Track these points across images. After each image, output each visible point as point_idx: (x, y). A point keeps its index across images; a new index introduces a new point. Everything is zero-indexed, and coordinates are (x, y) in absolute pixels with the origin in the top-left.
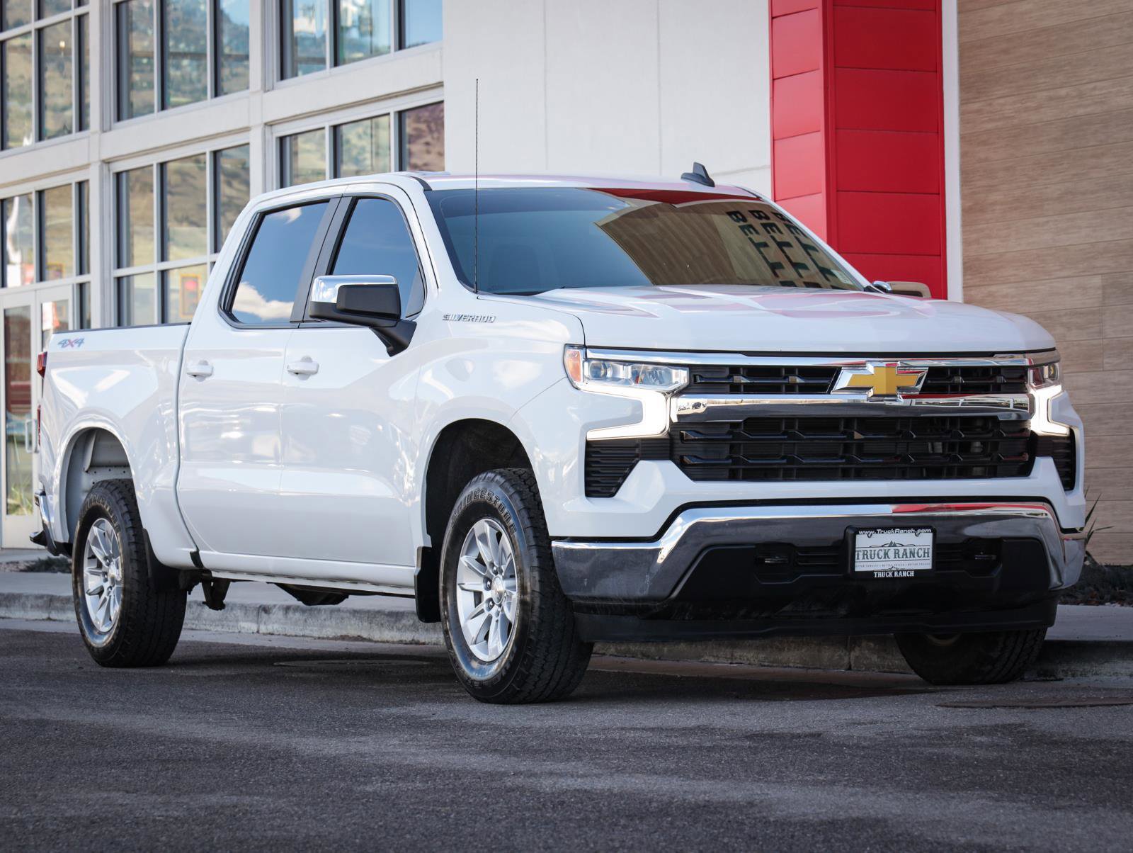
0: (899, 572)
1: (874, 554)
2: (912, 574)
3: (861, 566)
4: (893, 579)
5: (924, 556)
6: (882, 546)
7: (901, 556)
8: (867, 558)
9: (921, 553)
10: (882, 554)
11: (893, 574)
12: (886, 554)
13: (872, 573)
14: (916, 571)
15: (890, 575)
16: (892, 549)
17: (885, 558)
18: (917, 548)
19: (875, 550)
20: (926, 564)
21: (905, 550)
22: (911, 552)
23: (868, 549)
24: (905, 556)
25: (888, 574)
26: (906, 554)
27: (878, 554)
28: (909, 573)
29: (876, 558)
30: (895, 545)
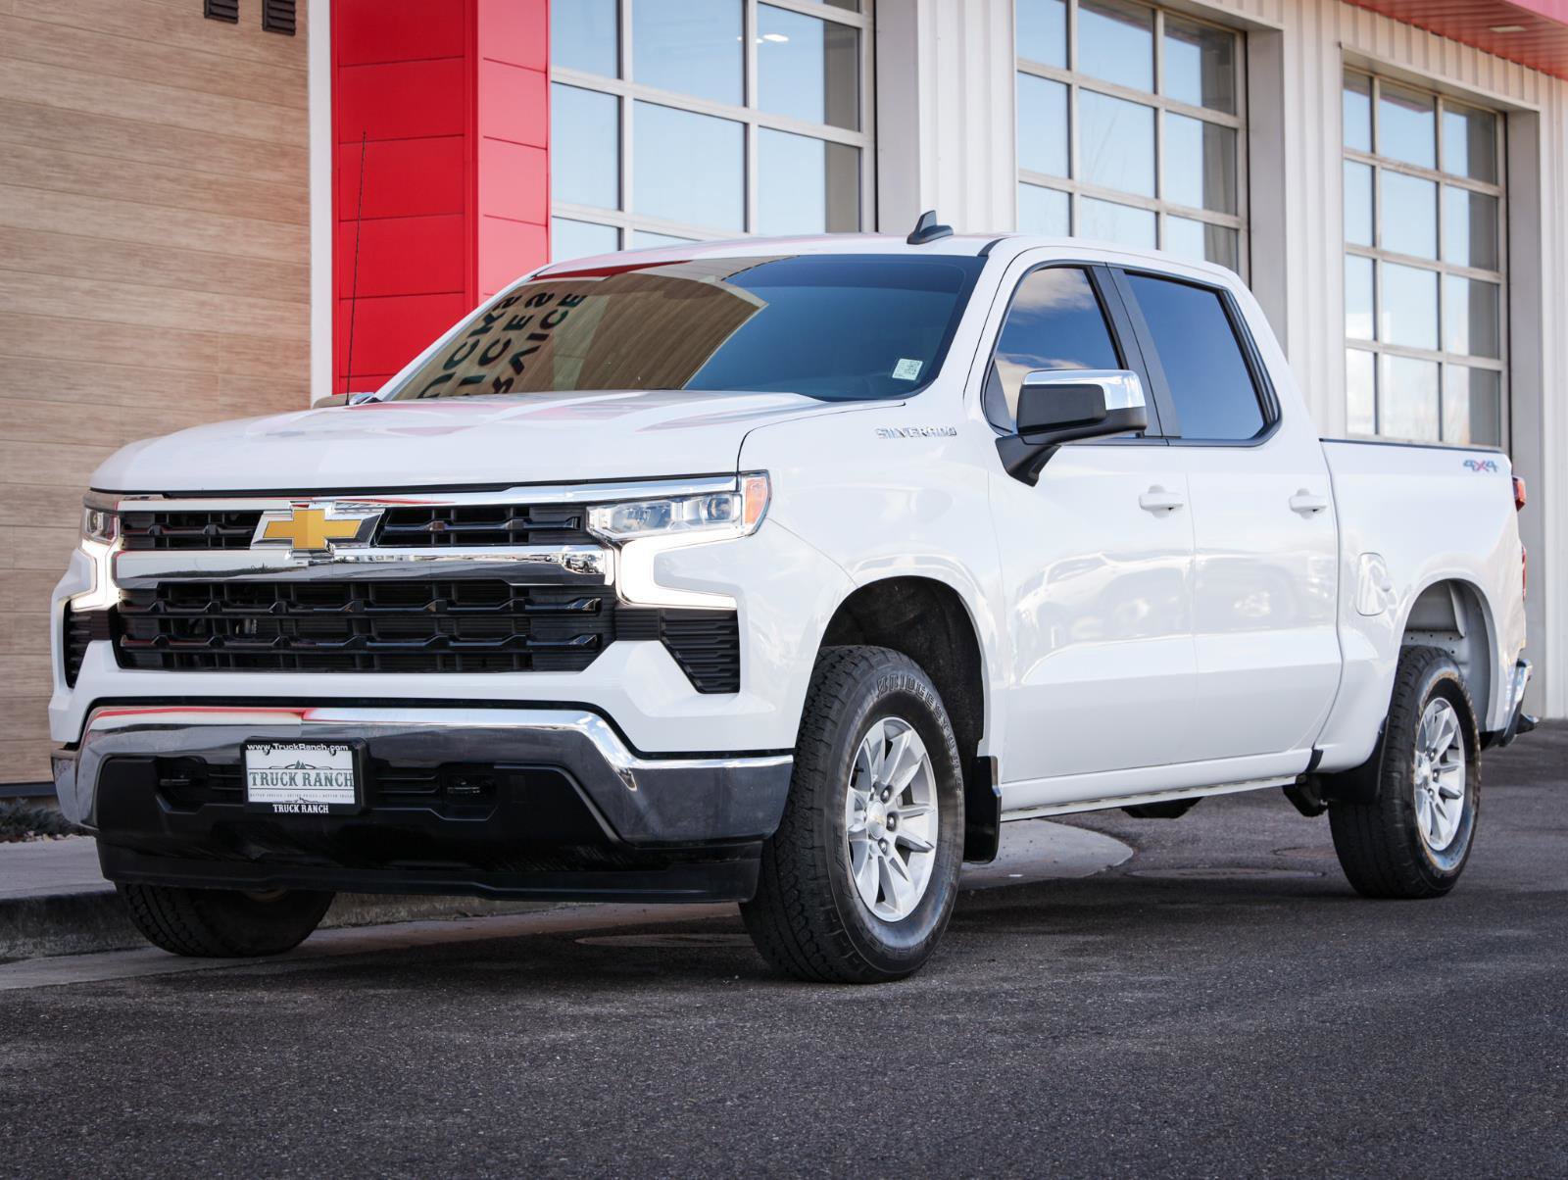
0: (307, 806)
1: (277, 779)
2: (326, 810)
3: (257, 794)
4: (301, 816)
5: (346, 785)
6: (286, 768)
7: (312, 783)
8: (267, 784)
9: (341, 779)
10: (286, 779)
11: (300, 808)
12: (292, 779)
13: (270, 805)
14: (331, 806)
15: (296, 809)
16: (300, 772)
17: (291, 785)
18: (335, 773)
19: (277, 774)
20: (346, 796)
21: (318, 775)
22: (326, 778)
23: (268, 771)
24: (318, 784)
25: (293, 808)
26: (320, 781)
27: (282, 779)
28: (322, 809)
29: (280, 785)
30: (303, 767)
